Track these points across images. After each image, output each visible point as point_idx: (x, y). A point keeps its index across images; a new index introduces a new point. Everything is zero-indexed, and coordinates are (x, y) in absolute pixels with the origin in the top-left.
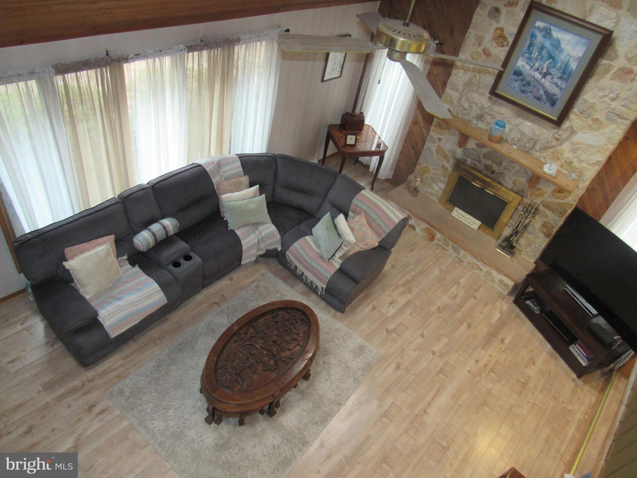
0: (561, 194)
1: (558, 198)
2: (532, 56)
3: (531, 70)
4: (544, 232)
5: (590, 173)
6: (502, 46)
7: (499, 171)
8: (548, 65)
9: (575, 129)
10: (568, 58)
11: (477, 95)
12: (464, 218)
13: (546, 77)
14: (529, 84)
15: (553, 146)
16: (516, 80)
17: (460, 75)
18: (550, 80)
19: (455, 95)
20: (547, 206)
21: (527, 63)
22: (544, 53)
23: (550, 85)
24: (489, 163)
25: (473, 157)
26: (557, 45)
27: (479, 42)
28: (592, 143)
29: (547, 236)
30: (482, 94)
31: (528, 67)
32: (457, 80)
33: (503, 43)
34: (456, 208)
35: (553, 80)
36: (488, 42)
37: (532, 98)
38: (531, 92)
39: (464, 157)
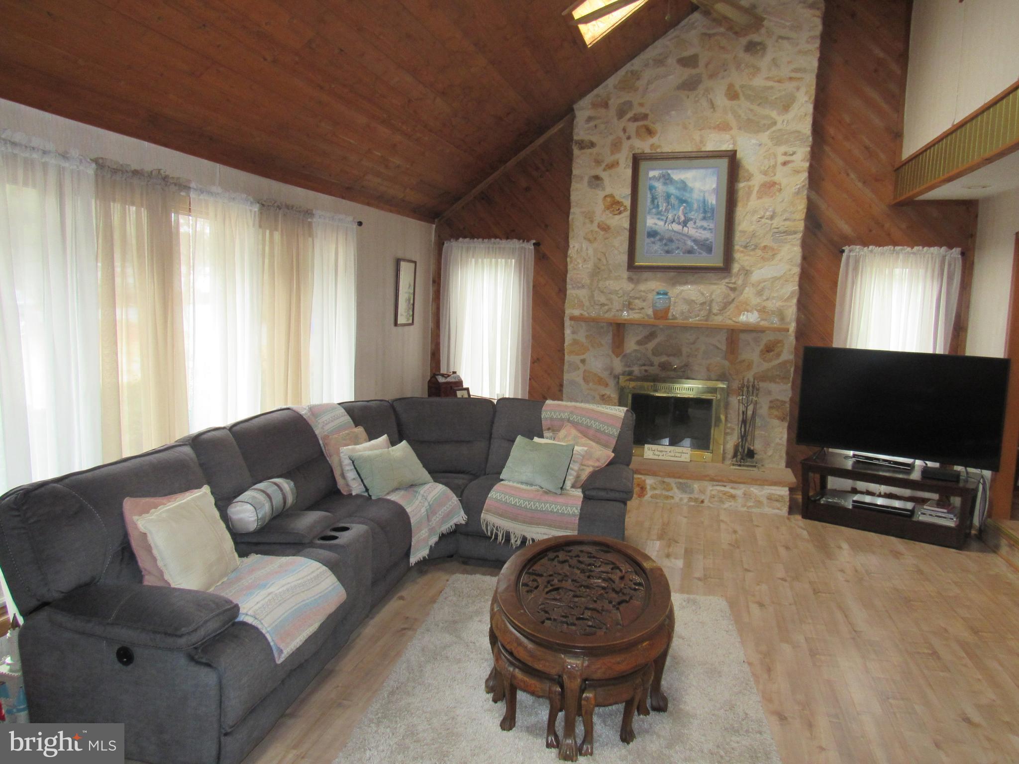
0: (771, 354)
1: (770, 360)
2: (660, 209)
3: (667, 224)
4: (776, 416)
5: (791, 311)
6: (620, 213)
7: (683, 364)
8: (683, 211)
9: (748, 268)
10: (702, 194)
11: (611, 282)
12: (665, 453)
13: (688, 225)
14: (671, 240)
15: (733, 300)
16: (654, 243)
17: (580, 266)
18: (694, 226)
19: (583, 293)
20: (764, 377)
21: (659, 219)
22: (673, 200)
23: (696, 232)
24: (664, 359)
25: (640, 362)
26: (683, 186)
27: (590, 218)
28: (775, 275)
29: (783, 419)
30: (617, 278)
31: (661, 223)
32: (577, 274)
33: (619, 209)
34: (646, 446)
35: (697, 224)
36: (601, 215)
37: (681, 254)
38: (678, 248)
39: (627, 369)
